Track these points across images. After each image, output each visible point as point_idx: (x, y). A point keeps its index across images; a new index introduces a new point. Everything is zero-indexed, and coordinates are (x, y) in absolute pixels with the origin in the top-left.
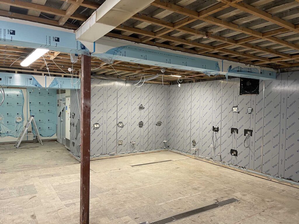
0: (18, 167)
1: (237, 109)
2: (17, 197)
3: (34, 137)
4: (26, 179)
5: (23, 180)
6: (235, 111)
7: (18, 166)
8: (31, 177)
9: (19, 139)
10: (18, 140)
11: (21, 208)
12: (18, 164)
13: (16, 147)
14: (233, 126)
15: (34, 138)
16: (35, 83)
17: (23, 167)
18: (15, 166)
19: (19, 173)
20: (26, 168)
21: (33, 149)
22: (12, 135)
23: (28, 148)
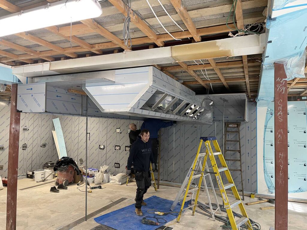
1: (119, 130)
6: (118, 131)
14: (116, 144)
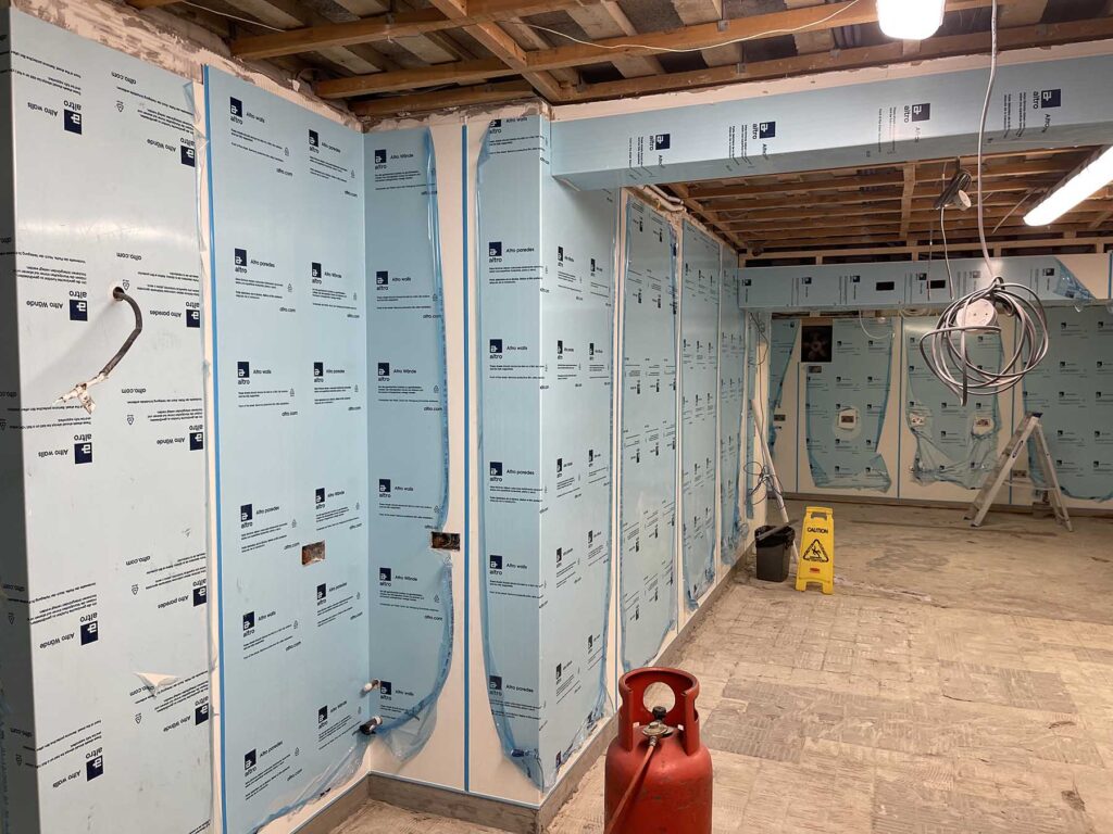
0: (988, 598)
2: (1000, 704)
3: (1037, 493)
4: (1027, 650)
5: (1015, 650)
7: (987, 594)
8: (1045, 644)
9: (982, 496)
10: (978, 501)
11: (1022, 751)
12: (987, 586)
13: (970, 522)
15: (1036, 500)
16: (1066, 286)
17: (1006, 600)
18: (978, 592)
19: (998, 621)
20: (1020, 605)
21: (1035, 540)
22: (958, 479)
23: (1015, 534)
